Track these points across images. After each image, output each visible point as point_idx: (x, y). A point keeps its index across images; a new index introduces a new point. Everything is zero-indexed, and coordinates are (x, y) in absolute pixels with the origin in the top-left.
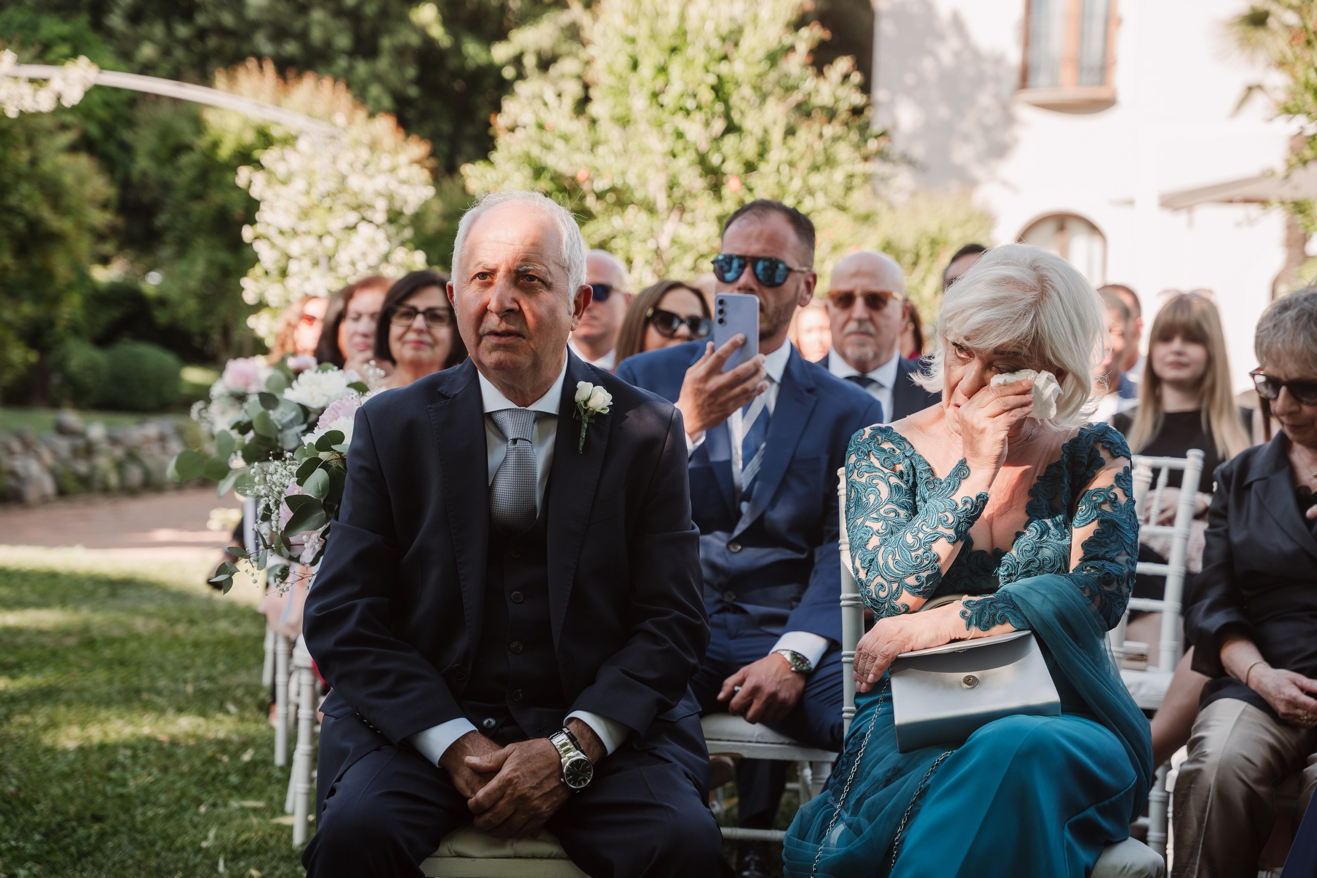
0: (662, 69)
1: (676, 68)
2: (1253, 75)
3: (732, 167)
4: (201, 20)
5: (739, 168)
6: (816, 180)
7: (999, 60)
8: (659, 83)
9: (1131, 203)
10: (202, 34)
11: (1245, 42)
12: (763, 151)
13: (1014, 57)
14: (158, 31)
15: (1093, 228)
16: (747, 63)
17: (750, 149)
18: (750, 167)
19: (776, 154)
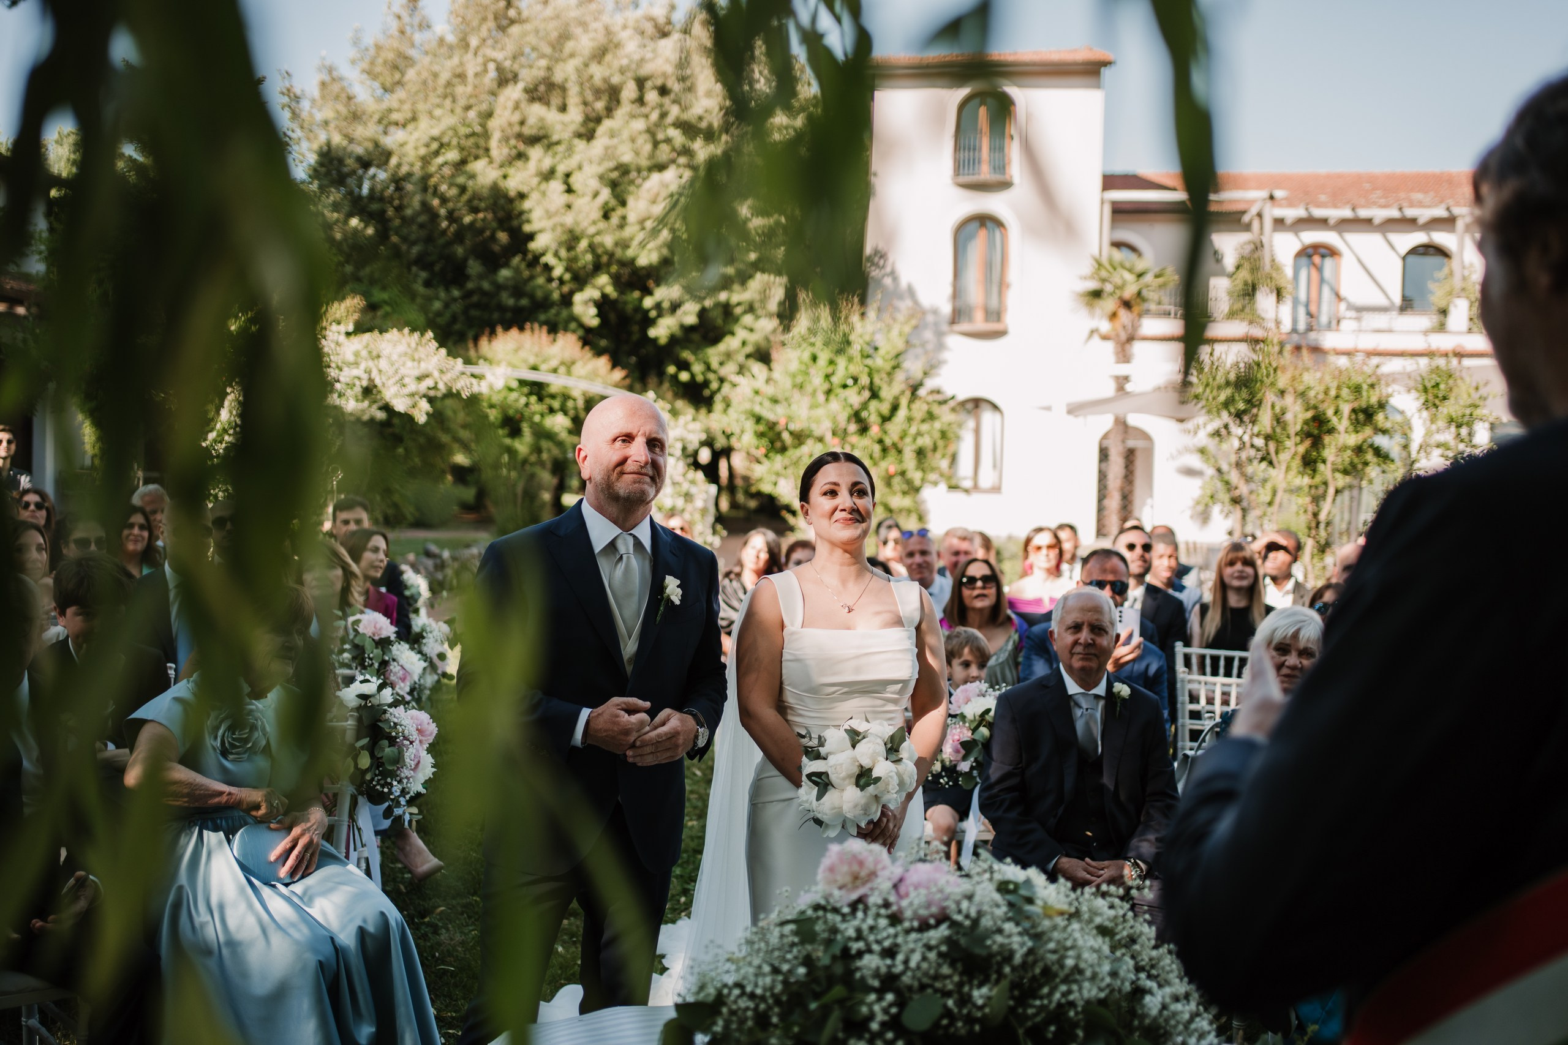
0: (831, 362)
1: (841, 362)
2: (1094, 323)
3: (873, 419)
4: (470, 285)
5: (879, 420)
6: (925, 427)
7: (935, 312)
8: (830, 370)
9: (1049, 408)
10: (468, 295)
11: (1090, 305)
12: (895, 408)
13: (946, 309)
14: (442, 294)
15: (995, 407)
16: (885, 360)
17: (885, 408)
18: (885, 419)
19: (902, 413)
